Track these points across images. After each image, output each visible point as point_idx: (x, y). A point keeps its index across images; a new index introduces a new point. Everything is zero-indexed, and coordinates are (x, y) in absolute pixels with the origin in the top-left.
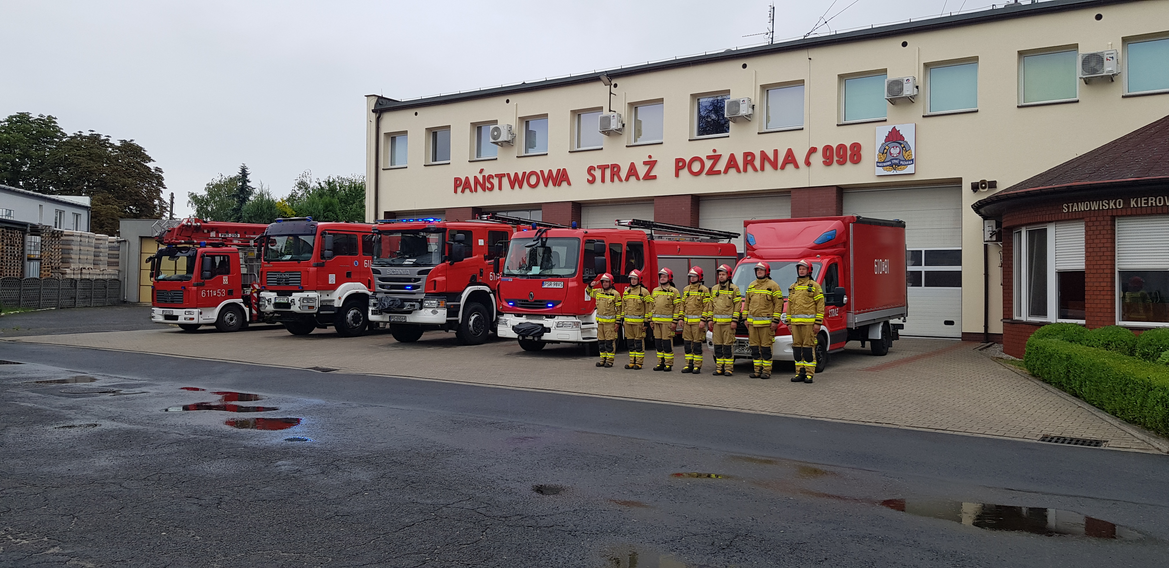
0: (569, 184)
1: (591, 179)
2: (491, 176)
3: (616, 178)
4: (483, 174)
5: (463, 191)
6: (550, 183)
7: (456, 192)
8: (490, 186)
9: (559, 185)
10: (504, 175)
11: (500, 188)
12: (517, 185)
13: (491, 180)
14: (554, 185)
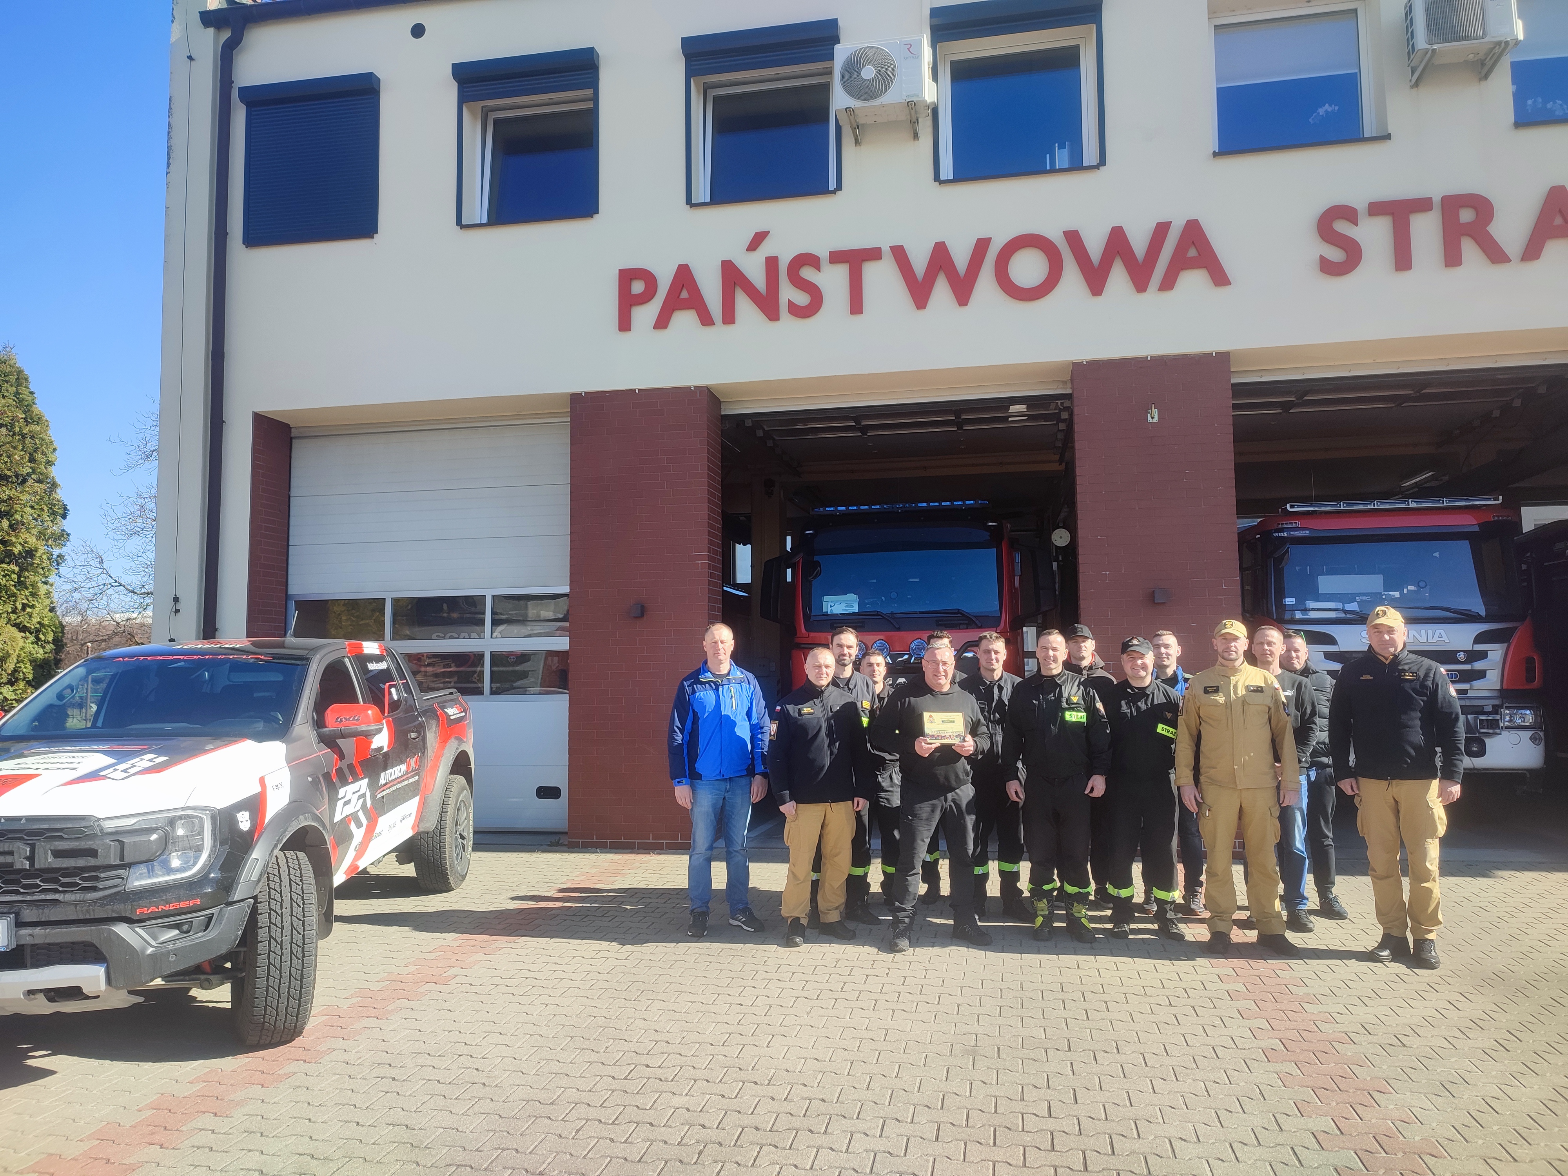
0: (1220, 278)
1: (1335, 255)
2: (808, 260)
3: (1469, 249)
4: (767, 249)
5: (662, 323)
6: (1118, 278)
7: (625, 325)
8: (802, 299)
9: (1168, 284)
10: (874, 254)
11: (856, 306)
12: (942, 291)
13: (807, 273)
14: (1141, 285)
